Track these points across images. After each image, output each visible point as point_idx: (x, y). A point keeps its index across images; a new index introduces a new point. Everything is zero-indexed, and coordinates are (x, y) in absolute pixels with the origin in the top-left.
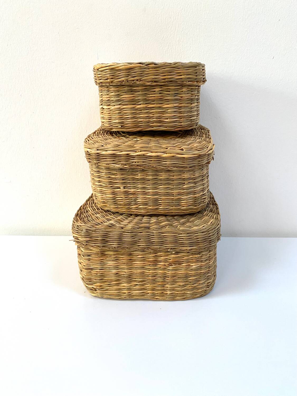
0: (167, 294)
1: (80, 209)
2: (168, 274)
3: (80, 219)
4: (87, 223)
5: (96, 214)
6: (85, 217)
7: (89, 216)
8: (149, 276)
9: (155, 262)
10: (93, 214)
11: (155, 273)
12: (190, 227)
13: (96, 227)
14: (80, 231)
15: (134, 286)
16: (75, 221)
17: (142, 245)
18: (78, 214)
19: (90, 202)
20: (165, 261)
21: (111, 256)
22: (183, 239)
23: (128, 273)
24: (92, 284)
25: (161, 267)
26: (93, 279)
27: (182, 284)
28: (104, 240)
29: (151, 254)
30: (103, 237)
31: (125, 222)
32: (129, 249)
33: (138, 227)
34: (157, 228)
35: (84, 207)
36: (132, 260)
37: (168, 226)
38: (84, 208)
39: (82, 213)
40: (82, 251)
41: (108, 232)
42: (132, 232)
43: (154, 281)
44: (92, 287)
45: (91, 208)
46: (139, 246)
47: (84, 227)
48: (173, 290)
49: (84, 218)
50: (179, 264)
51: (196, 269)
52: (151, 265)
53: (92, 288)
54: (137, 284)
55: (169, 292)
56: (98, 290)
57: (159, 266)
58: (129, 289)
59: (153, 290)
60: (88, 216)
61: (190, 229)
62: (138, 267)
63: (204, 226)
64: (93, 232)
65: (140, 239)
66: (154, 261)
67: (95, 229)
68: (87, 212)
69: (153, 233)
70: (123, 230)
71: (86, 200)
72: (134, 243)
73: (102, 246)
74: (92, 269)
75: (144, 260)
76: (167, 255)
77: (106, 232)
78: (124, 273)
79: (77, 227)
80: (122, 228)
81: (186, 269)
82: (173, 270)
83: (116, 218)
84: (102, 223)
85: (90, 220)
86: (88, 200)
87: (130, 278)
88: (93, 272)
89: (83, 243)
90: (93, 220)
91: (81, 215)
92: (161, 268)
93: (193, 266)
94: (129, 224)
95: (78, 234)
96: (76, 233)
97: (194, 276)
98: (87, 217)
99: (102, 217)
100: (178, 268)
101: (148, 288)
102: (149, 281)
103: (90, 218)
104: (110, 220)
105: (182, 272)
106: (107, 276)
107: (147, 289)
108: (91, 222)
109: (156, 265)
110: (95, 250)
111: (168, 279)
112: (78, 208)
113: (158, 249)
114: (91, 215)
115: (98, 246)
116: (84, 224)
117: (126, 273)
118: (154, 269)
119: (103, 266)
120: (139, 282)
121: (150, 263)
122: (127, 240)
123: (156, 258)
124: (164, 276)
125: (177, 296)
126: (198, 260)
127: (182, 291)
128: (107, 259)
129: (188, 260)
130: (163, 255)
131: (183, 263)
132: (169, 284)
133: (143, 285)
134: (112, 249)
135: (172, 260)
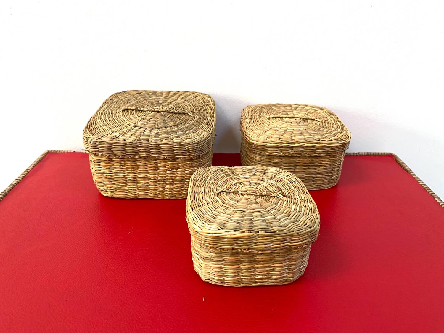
0: (167, 194)
1: (90, 120)
2: (167, 178)
3: (89, 131)
4: (95, 135)
5: (104, 126)
6: (94, 129)
7: (97, 128)
8: (151, 179)
9: (156, 168)
10: (101, 126)
11: (156, 177)
12: (184, 139)
14: (89, 143)
15: (139, 188)
16: (85, 134)
17: (144, 154)
18: (88, 126)
19: (100, 113)
20: (164, 166)
21: (118, 163)
22: (177, 149)
23: (133, 177)
24: (103, 186)
26: (104, 182)
27: (179, 185)
28: (110, 150)
29: (152, 161)
30: (108, 147)
31: (129, 135)
32: (132, 157)
33: (139, 139)
34: (155, 140)
36: (136, 166)
37: (165, 139)
38: (94, 119)
39: (91, 125)
40: (93, 158)
41: (112, 144)
42: (133, 144)
43: (156, 183)
45: (100, 120)
46: (140, 155)
47: (93, 139)
48: (172, 190)
49: (93, 130)
52: (152, 170)
53: (103, 189)
54: (141, 186)
55: (168, 192)
56: (107, 191)
57: (159, 171)
58: (134, 190)
59: (155, 190)
60: (96, 128)
61: (184, 141)
62: (141, 171)
63: (196, 139)
64: (100, 144)
65: (141, 150)
67: (101, 141)
68: (96, 123)
69: (152, 145)
70: (125, 142)
71: (96, 111)
72: (136, 153)
73: (109, 155)
74: (102, 173)
75: (146, 165)
76: (166, 162)
77: (110, 144)
79: (86, 139)
80: (125, 140)
81: (182, 174)
82: (171, 174)
83: (121, 130)
84: (108, 135)
86: (99, 111)
87: (135, 180)
88: (104, 175)
89: (93, 152)
90: (100, 132)
91: (90, 128)
92: (161, 173)
93: (187, 171)
94: (131, 136)
95: (87, 145)
96: (87, 144)
98: (95, 129)
99: (109, 129)
100: (175, 172)
101: (150, 189)
102: (151, 183)
103: (97, 131)
104: (115, 132)
105: (178, 175)
106: (115, 179)
108: (99, 134)
109: (156, 170)
110: (103, 158)
111: (168, 182)
112: (88, 120)
113: (157, 158)
114: (99, 127)
115: (105, 155)
116: (92, 137)
117: (132, 177)
118: (155, 173)
119: (111, 170)
120: (143, 184)
121: (151, 168)
122: (129, 150)
123: (157, 164)
124: (164, 179)
125: (175, 195)
126: (191, 165)
127: (179, 191)
128: (114, 165)
129: (183, 166)
130: (162, 162)
131: (179, 168)
132: (168, 185)
133: (146, 186)
134: (118, 157)
135: (169, 166)
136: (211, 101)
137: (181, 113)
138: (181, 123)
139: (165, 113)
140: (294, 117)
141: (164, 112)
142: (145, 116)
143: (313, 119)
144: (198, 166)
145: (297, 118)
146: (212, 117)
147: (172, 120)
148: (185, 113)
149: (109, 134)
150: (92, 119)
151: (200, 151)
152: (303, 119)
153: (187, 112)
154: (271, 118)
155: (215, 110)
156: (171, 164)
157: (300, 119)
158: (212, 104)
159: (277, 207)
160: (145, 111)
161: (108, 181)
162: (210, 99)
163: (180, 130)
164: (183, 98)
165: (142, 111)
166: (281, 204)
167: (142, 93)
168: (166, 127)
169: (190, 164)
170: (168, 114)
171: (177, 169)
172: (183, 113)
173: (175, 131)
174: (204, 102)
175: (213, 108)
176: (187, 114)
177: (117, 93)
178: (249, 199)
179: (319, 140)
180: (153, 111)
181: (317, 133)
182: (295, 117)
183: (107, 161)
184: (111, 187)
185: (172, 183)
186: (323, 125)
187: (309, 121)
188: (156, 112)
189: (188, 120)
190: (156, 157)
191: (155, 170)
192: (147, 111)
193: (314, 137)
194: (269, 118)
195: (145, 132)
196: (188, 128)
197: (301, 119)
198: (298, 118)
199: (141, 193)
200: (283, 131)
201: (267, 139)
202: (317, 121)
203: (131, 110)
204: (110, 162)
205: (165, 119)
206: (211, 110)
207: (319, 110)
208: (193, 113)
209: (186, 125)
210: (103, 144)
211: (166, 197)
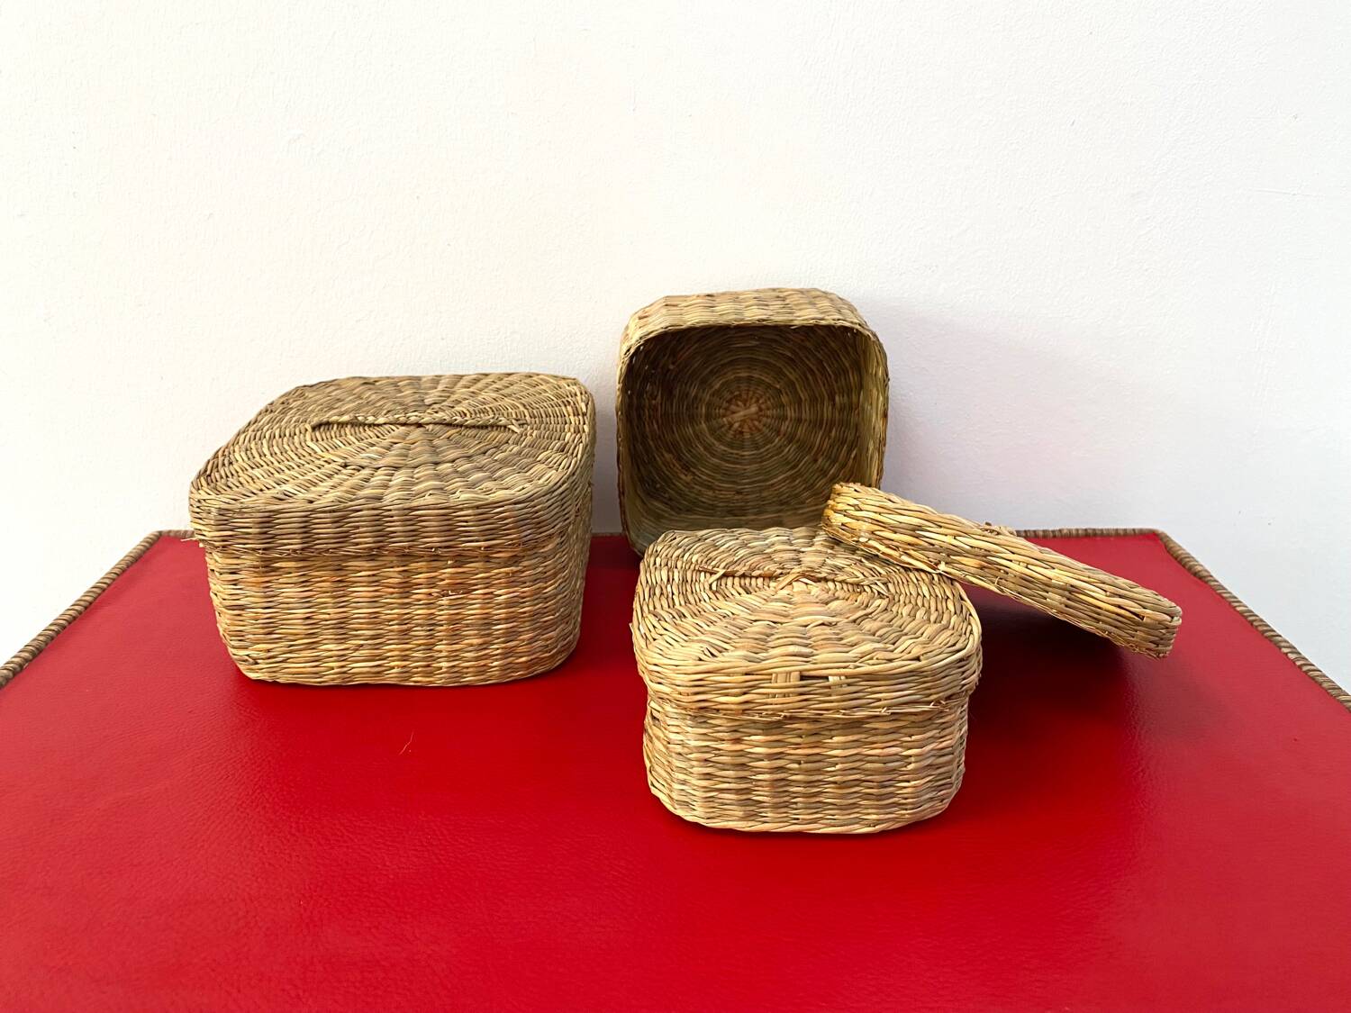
0: (441, 668)
1: (216, 456)
2: (439, 618)
3: (208, 484)
4: (223, 492)
5: (252, 468)
6: (222, 477)
7: (232, 475)
8: (391, 623)
9: (406, 588)
10: (244, 470)
11: (406, 616)
12: (488, 492)
13: (242, 503)
14: (204, 515)
15: (356, 650)
16: (194, 490)
17: (367, 541)
18: (206, 471)
19: (246, 436)
20: (431, 583)
21: (290, 573)
22: (466, 522)
23: (337, 616)
24: (246, 648)
25: (420, 600)
26: (249, 633)
27: (475, 641)
28: (265, 533)
29: (392, 567)
30: (261, 525)
31: (324, 486)
32: (332, 553)
33: (354, 496)
34: (402, 497)
35: (227, 450)
36: (344, 584)
37: (431, 492)
38: (226, 453)
39: (217, 466)
40: (217, 562)
41: (272, 514)
42: (335, 511)
43: (405, 635)
44: (247, 655)
45: (243, 454)
46: (357, 544)
47: (216, 501)
48: (456, 658)
49: (218, 479)
50: (465, 590)
51: (509, 604)
52: (394, 596)
53: (247, 658)
54: (362, 645)
55: (444, 664)
56: (259, 661)
57: (414, 596)
58: (341, 658)
59: (405, 658)
60: (229, 474)
61: (487, 497)
62: (362, 600)
63: (523, 488)
64: (236, 516)
65: (358, 527)
66: (401, 586)
67: (239, 506)
68: (231, 463)
69: (390, 510)
70: (311, 506)
71: (236, 432)
72: (344, 538)
73: (264, 549)
74: (242, 608)
75: (375, 581)
76: (436, 569)
77: (267, 514)
78: (328, 616)
79: (199, 505)
80: (311, 502)
81: (486, 604)
82: (450, 607)
83: (301, 477)
84: (261, 490)
85: (232, 485)
86: (244, 432)
87: (342, 628)
88: (248, 614)
89: (217, 544)
90: (238, 484)
91: (213, 475)
92: (421, 602)
93: (501, 595)
94: (332, 491)
95: (201, 521)
96: (199, 521)
97: (507, 620)
98: (227, 477)
99: (266, 476)
100: (464, 601)
101: (389, 654)
102: (391, 635)
103: (233, 481)
104: (286, 482)
105: (474, 610)
106: (283, 625)
107: (389, 657)
108: (235, 489)
109: (406, 594)
110: (248, 560)
111: (441, 632)
112: (210, 455)
113: (408, 551)
114: (237, 472)
115: (254, 550)
116: (213, 496)
117: (333, 616)
118: (403, 605)
119: (270, 598)
120: (367, 640)
121: (392, 590)
122: (325, 530)
123: (408, 577)
124: (431, 623)
125: (467, 673)
126: (512, 579)
127: (477, 659)
128: (281, 581)
129: (487, 581)
130: (424, 570)
131: (477, 587)
132: (444, 642)
133: (376, 646)
134: (289, 554)
135: (447, 581)
136: (578, 394)
137: (487, 427)
138: (482, 450)
139: (438, 428)
141: (435, 424)
142: (378, 437)
144: (536, 580)
146: (579, 432)
147: (457, 445)
148: (498, 426)
149: (264, 488)
150: (220, 453)
151: (539, 523)
153: (503, 421)
155: (588, 415)
156: (453, 576)
158: (580, 401)
160: (378, 425)
161: (262, 631)
162: (575, 389)
163: (480, 469)
164: (498, 390)
165: (370, 426)
167: (377, 384)
168: (437, 464)
169: (508, 573)
170: (446, 428)
171: (469, 592)
172: (492, 426)
173: (463, 472)
174: (558, 396)
175: (584, 410)
176: (505, 427)
177: (305, 386)
180: (404, 424)
183: (257, 570)
184: (269, 651)
185: (455, 636)
188: (411, 425)
189: (507, 442)
190: (405, 548)
191: (404, 595)
192: (385, 424)
195: (372, 479)
196: (505, 463)
199: (361, 669)
203: (339, 424)
204: (267, 572)
205: (436, 442)
206: (576, 414)
208: (523, 424)
209: (499, 456)
210: (246, 515)
211: (438, 680)
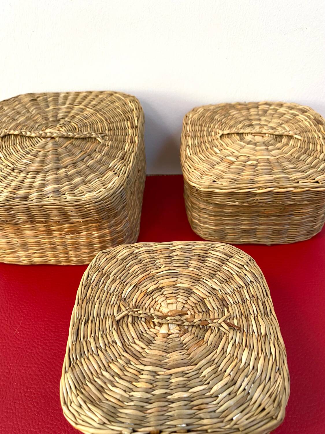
8: (46, 244)
9: (49, 232)
11: (52, 242)
12: (82, 193)
15: (33, 254)
20: (60, 230)
23: (21, 242)
25: (57, 236)
29: (39, 224)
36: (20, 230)
43: (54, 249)
46: (20, 219)
48: (79, 256)
50: (78, 233)
51: (99, 237)
52: (44, 234)
54: (35, 252)
55: (75, 259)
57: (54, 235)
61: (81, 198)
62: (30, 236)
63: (100, 192)
65: (18, 212)
66: (47, 231)
72: (13, 216)
78: (16, 242)
81: (88, 238)
82: (72, 238)
87: (25, 246)
93: (94, 234)
97: (100, 243)
100: (78, 237)
101: (48, 255)
102: (47, 249)
105: (83, 240)
109: (51, 234)
111: (70, 247)
117: (19, 242)
118: (49, 238)
120: (37, 250)
121: (42, 233)
123: (48, 228)
124: (64, 244)
126: (99, 228)
129: (87, 229)
131: (82, 231)
132: (73, 251)
133: (42, 253)
135: (67, 229)
136: (135, 110)
137: (86, 138)
138: (82, 158)
139: (62, 139)
140: (260, 133)
141: (60, 137)
142: (32, 146)
143: (290, 135)
144: (111, 227)
145: (265, 134)
146: (133, 142)
147: (71, 154)
148: (91, 138)
152: (274, 136)
153: (94, 135)
154: (225, 135)
155: (138, 128)
156: (69, 227)
157: (270, 135)
158: (135, 116)
159: (216, 356)
160: (32, 137)
162: (132, 106)
163: (79, 173)
164: (94, 106)
165: (28, 137)
166: (223, 349)
167: (38, 99)
168: (58, 169)
169: (96, 226)
170: (65, 140)
171: (80, 233)
172: (89, 138)
173: (71, 176)
174: (125, 112)
175: (136, 124)
176: (95, 138)
177: (4, 101)
178: (169, 335)
179: (298, 182)
180: (44, 138)
181: (294, 168)
182: (262, 132)
186: (306, 147)
187: (284, 140)
188: (48, 137)
189: (95, 150)
190: (44, 221)
191: (49, 234)
192: (36, 137)
193: (290, 176)
194: (222, 136)
195: (25, 181)
196: (92, 169)
197: (272, 136)
198: (267, 135)
199: (37, 260)
200: (241, 165)
201: (214, 181)
202: (296, 138)
203: (14, 135)
205: (60, 150)
206: (132, 127)
207: (300, 115)
208: (104, 136)
209: (90, 162)
211: (73, 264)
